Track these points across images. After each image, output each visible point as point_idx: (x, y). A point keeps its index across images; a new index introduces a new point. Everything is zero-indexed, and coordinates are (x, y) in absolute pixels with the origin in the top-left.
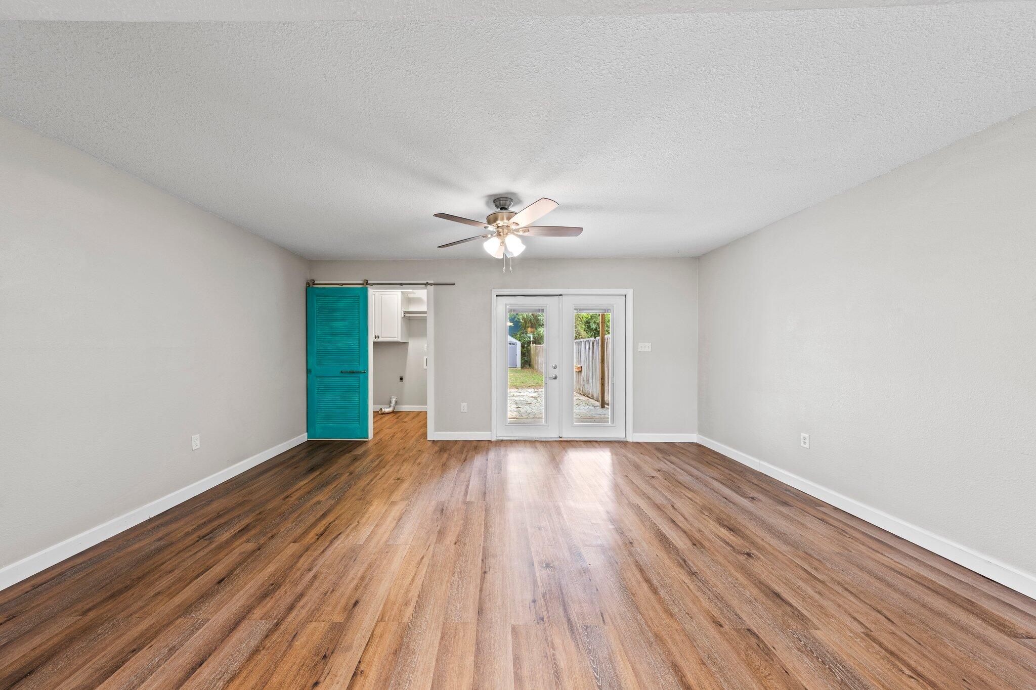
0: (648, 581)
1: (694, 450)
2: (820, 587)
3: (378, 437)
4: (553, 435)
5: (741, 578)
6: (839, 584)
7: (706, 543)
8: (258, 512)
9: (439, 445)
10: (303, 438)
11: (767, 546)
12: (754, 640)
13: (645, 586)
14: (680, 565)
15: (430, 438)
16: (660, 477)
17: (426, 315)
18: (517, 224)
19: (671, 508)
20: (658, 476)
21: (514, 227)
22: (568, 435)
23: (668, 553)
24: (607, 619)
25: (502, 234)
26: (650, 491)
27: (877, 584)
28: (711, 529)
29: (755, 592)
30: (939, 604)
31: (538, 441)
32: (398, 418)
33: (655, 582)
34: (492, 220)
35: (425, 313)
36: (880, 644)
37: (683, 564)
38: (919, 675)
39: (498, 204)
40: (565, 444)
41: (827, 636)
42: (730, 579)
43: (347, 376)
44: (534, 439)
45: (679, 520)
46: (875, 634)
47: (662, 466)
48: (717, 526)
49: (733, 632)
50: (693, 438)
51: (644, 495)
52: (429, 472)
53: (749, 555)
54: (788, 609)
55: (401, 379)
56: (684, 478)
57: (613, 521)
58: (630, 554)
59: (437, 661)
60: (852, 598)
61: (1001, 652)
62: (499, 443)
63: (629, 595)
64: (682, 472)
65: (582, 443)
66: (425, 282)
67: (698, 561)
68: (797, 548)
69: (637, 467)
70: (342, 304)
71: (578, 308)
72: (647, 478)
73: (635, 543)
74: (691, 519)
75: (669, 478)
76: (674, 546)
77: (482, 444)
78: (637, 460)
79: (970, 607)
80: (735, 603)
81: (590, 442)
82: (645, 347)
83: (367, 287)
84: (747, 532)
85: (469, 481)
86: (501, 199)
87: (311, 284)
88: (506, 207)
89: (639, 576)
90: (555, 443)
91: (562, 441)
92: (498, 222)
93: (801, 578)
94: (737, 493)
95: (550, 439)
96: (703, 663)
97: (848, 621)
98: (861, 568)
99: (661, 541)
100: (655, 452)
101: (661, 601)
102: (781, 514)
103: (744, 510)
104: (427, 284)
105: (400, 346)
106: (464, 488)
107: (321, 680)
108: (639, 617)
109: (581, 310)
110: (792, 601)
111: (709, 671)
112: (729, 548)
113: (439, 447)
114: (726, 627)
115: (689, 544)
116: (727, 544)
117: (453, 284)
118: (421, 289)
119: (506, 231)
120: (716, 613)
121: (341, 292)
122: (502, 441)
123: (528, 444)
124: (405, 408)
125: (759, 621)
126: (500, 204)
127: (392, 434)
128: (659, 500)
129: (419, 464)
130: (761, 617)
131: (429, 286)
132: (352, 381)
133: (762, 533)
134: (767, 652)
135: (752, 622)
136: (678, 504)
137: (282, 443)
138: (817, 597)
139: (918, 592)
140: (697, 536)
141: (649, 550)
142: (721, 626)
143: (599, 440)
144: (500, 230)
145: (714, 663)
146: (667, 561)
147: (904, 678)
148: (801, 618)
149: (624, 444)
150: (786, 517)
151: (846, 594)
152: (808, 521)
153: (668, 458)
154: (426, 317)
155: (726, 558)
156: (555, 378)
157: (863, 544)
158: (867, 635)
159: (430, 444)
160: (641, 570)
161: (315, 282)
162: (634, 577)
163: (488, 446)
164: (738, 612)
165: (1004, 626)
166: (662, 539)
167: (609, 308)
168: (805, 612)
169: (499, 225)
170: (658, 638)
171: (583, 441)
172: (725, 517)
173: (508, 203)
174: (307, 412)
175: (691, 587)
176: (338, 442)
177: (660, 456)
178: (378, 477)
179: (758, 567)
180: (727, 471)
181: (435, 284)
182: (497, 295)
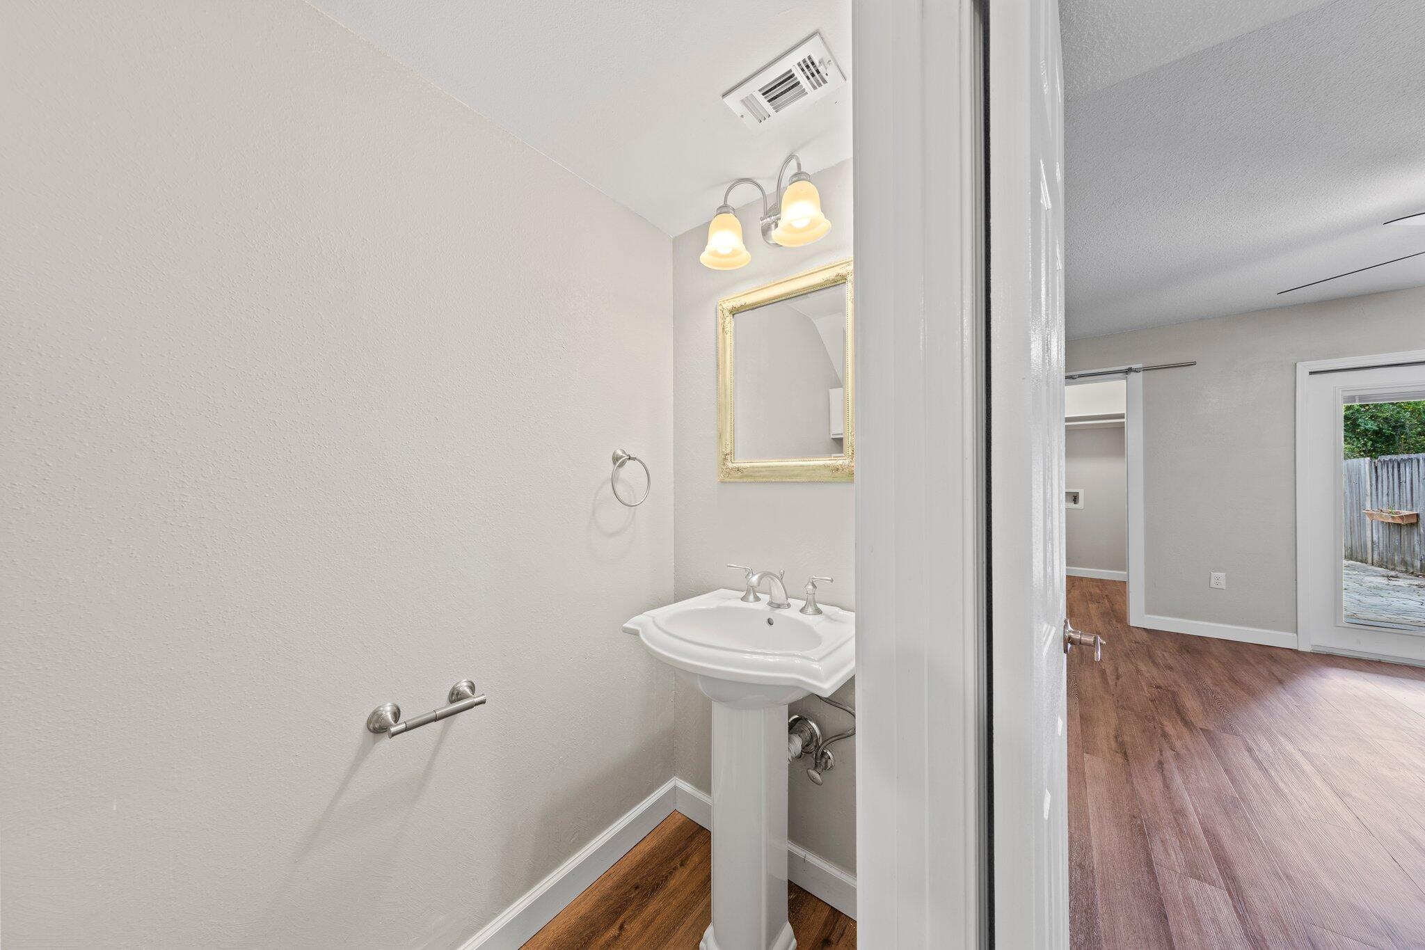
15: (1136, 621)
17: (1123, 420)
35: (1122, 416)
66: (1125, 368)
104: (1129, 371)
117: (1193, 364)
118: (1117, 379)
131: (1133, 375)
154: (1123, 423)
181: (1145, 369)
182: (1311, 373)
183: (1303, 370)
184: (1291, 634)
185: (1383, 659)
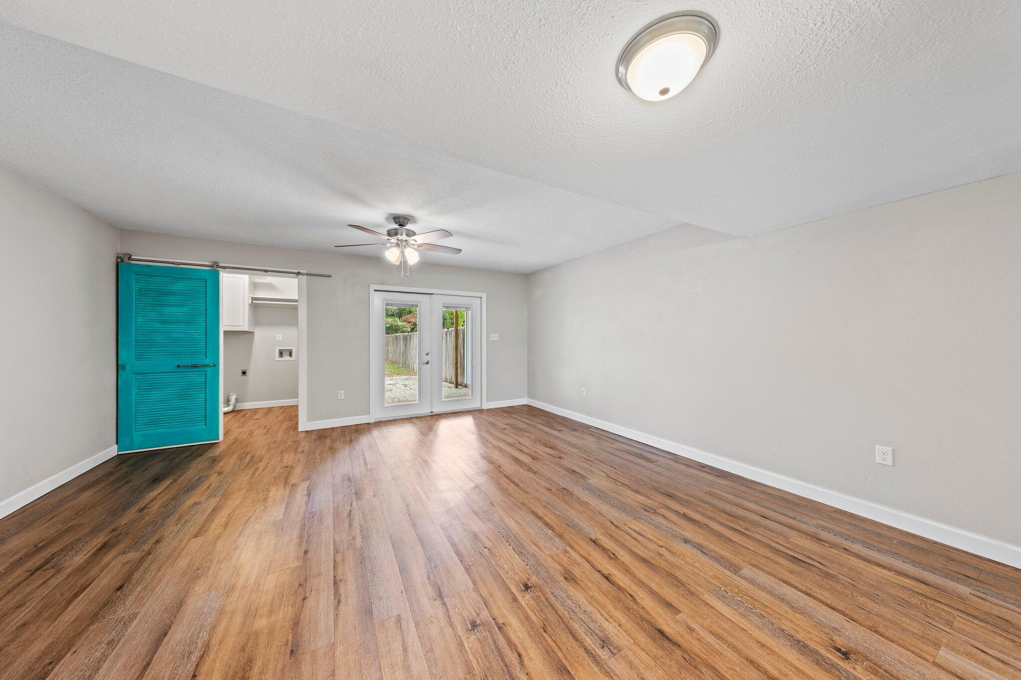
0: (513, 482)
1: (526, 409)
2: (590, 463)
3: (232, 437)
4: (426, 411)
5: (558, 468)
6: (598, 460)
7: (540, 457)
8: (110, 529)
9: (315, 433)
10: (112, 451)
11: (568, 451)
12: (565, 491)
13: (512, 485)
14: (528, 470)
15: (302, 427)
16: (509, 428)
17: (297, 304)
18: (416, 241)
19: (519, 444)
20: (507, 427)
21: (413, 242)
22: (437, 410)
23: (521, 466)
24: (495, 504)
25: (400, 245)
26: (504, 437)
27: (612, 456)
28: (541, 450)
29: (564, 472)
30: (631, 458)
31: (413, 417)
32: (244, 416)
33: (517, 481)
34: (391, 233)
35: (296, 301)
36: (612, 478)
37: (530, 469)
38: (623, 484)
39: (397, 220)
40: (437, 417)
41: (593, 481)
42: (553, 470)
43: (188, 370)
44: (410, 417)
45: (524, 449)
46: (610, 475)
47: (509, 421)
48: (544, 447)
49: (557, 491)
50: (524, 401)
51: (501, 440)
52: (317, 455)
53: (560, 457)
54: (578, 475)
55: (244, 373)
56: (522, 426)
57: (484, 458)
58: (500, 472)
59: (396, 556)
60: (602, 464)
61: (647, 469)
62: (379, 424)
63: (504, 491)
64: (520, 422)
65: (450, 415)
66: (297, 271)
67: (537, 466)
68: (581, 449)
69: (493, 424)
70: (179, 286)
71: (446, 305)
72: (501, 430)
73: (502, 466)
74: (530, 447)
75: (514, 427)
76: (523, 463)
77: (362, 427)
78: (492, 420)
79: (641, 456)
80: (556, 479)
81: (456, 413)
82: (495, 337)
83: (218, 271)
84: (559, 447)
85: (364, 455)
86: (401, 218)
87: (126, 260)
88: (404, 224)
89: (507, 481)
90: (429, 417)
91: (434, 415)
92: (398, 236)
93: (583, 462)
94: (552, 429)
95: (423, 415)
96: (545, 507)
97: (601, 473)
98: (606, 451)
99: (516, 462)
100: (503, 413)
101: (521, 489)
102: (574, 435)
103: (556, 437)
104: (299, 273)
105: (247, 334)
106: (361, 461)
107: (308, 594)
108: (512, 498)
109: (448, 307)
110: (580, 472)
111: (548, 508)
112: (551, 457)
113: (316, 435)
114: (554, 490)
115: (531, 459)
116: (550, 455)
117: (330, 276)
118: (293, 277)
119: (404, 244)
120: (548, 486)
121: (177, 273)
122: (380, 422)
123: (405, 421)
124: (248, 405)
125: (567, 483)
126: (399, 221)
127: (248, 433)
128: (511, 440)
129: (303, 452)
130: (568, 482)
131: (301, 276)
132: (196, 377)
133: (565, 446)
134: (570, 494)
135: (563, 484)
136: (522, 441)
137: (83, 460)
138: (589, 467)
139: (625, 456)
140: (534, 454)
141: (510, 468)
142: (551, 490)
143: (462, 411)
144: (400, 243)
145: (550, 505)
146: (521, 470)
147: (619, 487)
148: (583, 477)
149: (481, 411)
150: (576, 436)
151: (600, 463)
152: (586, 437)
153: (512, 416)
154: (297, 305)
155: (550, 462)
156: (427, 363)
157: (607, 442)
158: (607, 476)
159: (304, 434)
160: (508, 478)
161: (132, 257)
162: (504, 482)
163: (369, 427)
164: (558, 482)
165: (650, 460)
166: (517, 461)
167: (469, 306)
168: (585, 475)
169: (399, 239)
170: (523, 504)
171: (450, 413)
172: (547, 442)
173: (406, 222)
174: (117, 419)
175: (535, 478)
176: (174, 449)
177: (506, 415)
178: (260, 470)
179: (565, 462)
180: (545, 418)
181: (308, 274)
182: (375, 290)
183: (372, 290)
184: (367, 416)
185: (395, 418)
